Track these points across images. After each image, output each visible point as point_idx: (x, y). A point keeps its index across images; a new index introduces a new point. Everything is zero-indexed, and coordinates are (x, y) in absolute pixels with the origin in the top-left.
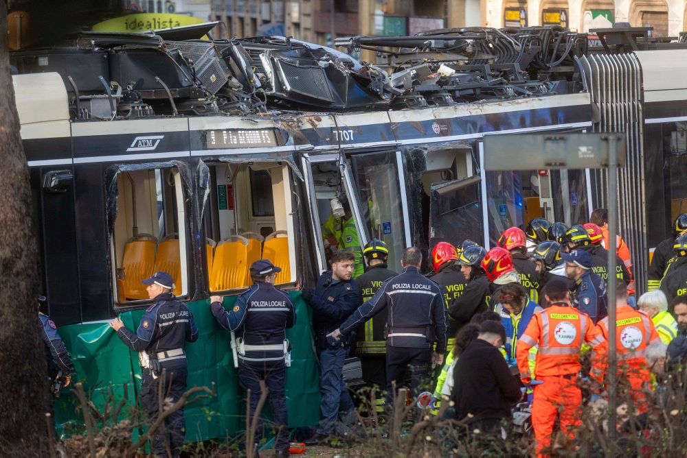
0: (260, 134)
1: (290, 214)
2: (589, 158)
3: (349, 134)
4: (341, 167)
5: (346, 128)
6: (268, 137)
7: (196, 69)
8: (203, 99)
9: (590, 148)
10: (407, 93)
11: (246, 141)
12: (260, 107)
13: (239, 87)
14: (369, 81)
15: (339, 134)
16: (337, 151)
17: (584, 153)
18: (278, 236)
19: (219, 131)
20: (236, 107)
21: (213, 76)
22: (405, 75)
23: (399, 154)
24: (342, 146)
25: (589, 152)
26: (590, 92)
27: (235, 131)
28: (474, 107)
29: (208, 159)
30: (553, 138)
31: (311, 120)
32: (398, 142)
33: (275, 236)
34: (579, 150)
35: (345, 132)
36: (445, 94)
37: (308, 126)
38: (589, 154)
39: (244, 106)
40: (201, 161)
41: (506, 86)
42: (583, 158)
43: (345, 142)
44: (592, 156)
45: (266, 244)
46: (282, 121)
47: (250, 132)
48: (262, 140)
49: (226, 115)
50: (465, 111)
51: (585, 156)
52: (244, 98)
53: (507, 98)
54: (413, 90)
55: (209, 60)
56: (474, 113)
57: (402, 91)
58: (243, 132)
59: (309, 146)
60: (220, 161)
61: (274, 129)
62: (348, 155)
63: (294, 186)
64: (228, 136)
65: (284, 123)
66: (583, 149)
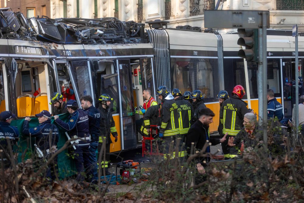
0: (36, 49)
1: (48, 85)
2: (253, 23)
3: (69, 52)
4: (67, 66)
5: (68, 50)
6: (39, 51)
7: (8, 20)
8: (13, 33)
9: (253, 18)
10: (88, 39)
11: (31, 52)
12: (34, 39)
13: (25, 30)
14: (75, 32)
15: (65, 52)
16: (65, 59)
17: (251, 21)
18: (42, 95)
19: (20, 46)
20: (25, 38)
21: (14, 25)
22: (87, 31)
23: (88, 62)
24: (67, 57)
25: (253, 20)
26: (152, 43)
27: (26, 47)
28: (113, 46)
29: (16, 58)
30: (237, 13)
31: (54, 46)
32: (88, 57)
33: (40, 95)
34: (249, 19)
35: (67, 52)
36: (102, 40)
37: (53, 48)
38: (253, 21)
39: (28, 37)
40: (13, 59)
41: (124, 39)
42: (250, 23)
43: (68, 56)
44: (254, 22)
45: (36, 99)
46: (44, 45)
47: (32, 48)
48: (37, 53)
49: (22, 40)
50: (110, 47)
51: (251, 22)
52: (28, 34)
53: (125, 43)
54: (90, 38)
55: (12, 18)
56: (114, 48)
57: (86, 38)
58: (29, 48)
59: (55, 56)
60: (21, 60)
61: (40, 48)
62: (70, 61)
63: (50, 72)
64: (23, 49)
65: (44, 46)
66: (250, 19)
